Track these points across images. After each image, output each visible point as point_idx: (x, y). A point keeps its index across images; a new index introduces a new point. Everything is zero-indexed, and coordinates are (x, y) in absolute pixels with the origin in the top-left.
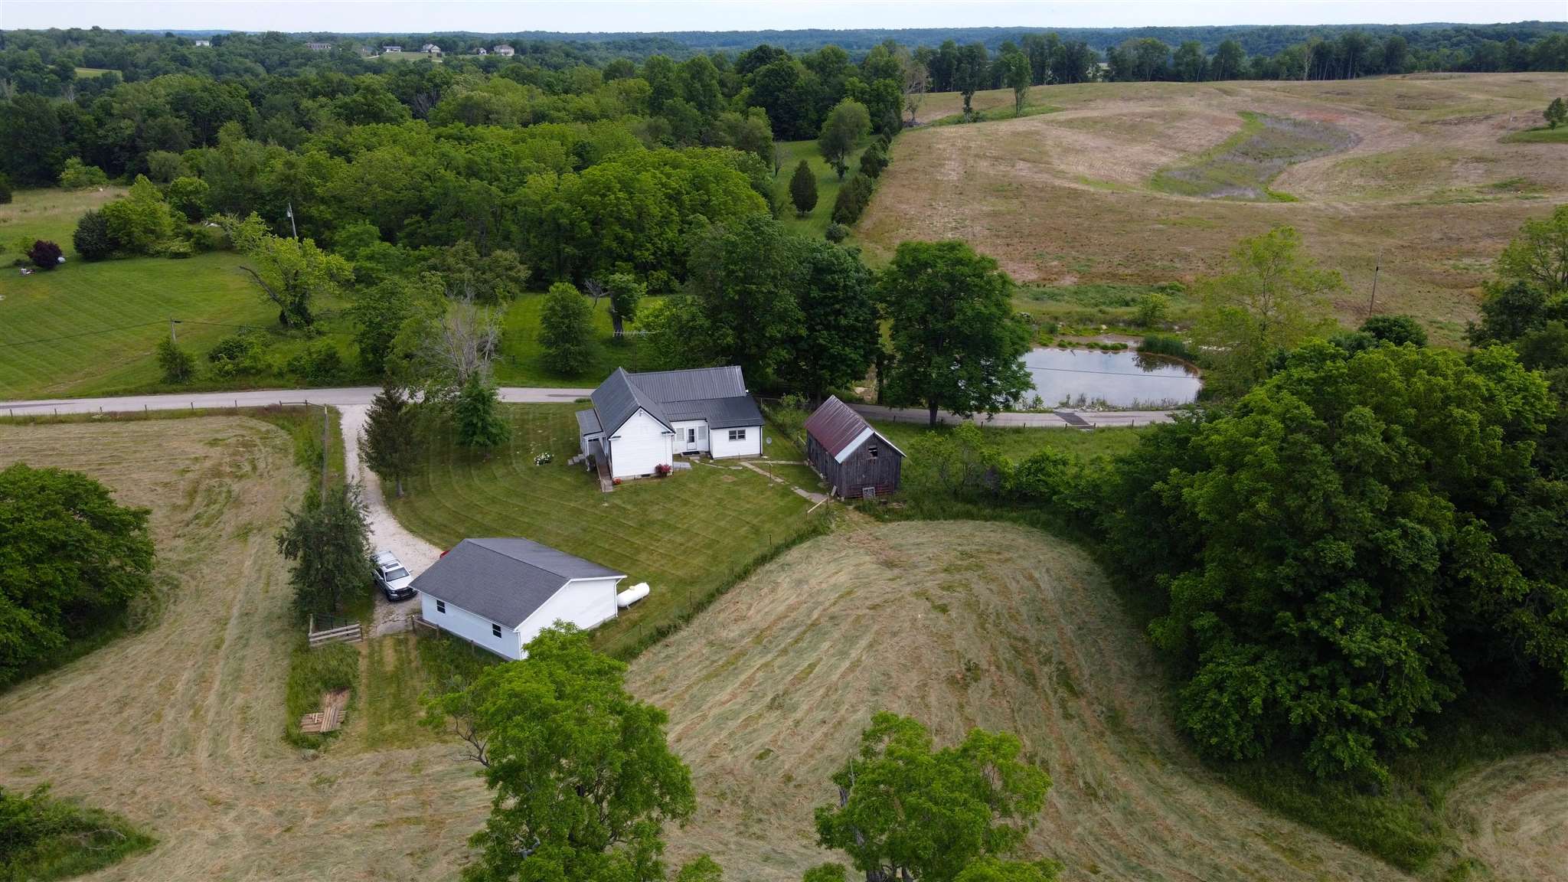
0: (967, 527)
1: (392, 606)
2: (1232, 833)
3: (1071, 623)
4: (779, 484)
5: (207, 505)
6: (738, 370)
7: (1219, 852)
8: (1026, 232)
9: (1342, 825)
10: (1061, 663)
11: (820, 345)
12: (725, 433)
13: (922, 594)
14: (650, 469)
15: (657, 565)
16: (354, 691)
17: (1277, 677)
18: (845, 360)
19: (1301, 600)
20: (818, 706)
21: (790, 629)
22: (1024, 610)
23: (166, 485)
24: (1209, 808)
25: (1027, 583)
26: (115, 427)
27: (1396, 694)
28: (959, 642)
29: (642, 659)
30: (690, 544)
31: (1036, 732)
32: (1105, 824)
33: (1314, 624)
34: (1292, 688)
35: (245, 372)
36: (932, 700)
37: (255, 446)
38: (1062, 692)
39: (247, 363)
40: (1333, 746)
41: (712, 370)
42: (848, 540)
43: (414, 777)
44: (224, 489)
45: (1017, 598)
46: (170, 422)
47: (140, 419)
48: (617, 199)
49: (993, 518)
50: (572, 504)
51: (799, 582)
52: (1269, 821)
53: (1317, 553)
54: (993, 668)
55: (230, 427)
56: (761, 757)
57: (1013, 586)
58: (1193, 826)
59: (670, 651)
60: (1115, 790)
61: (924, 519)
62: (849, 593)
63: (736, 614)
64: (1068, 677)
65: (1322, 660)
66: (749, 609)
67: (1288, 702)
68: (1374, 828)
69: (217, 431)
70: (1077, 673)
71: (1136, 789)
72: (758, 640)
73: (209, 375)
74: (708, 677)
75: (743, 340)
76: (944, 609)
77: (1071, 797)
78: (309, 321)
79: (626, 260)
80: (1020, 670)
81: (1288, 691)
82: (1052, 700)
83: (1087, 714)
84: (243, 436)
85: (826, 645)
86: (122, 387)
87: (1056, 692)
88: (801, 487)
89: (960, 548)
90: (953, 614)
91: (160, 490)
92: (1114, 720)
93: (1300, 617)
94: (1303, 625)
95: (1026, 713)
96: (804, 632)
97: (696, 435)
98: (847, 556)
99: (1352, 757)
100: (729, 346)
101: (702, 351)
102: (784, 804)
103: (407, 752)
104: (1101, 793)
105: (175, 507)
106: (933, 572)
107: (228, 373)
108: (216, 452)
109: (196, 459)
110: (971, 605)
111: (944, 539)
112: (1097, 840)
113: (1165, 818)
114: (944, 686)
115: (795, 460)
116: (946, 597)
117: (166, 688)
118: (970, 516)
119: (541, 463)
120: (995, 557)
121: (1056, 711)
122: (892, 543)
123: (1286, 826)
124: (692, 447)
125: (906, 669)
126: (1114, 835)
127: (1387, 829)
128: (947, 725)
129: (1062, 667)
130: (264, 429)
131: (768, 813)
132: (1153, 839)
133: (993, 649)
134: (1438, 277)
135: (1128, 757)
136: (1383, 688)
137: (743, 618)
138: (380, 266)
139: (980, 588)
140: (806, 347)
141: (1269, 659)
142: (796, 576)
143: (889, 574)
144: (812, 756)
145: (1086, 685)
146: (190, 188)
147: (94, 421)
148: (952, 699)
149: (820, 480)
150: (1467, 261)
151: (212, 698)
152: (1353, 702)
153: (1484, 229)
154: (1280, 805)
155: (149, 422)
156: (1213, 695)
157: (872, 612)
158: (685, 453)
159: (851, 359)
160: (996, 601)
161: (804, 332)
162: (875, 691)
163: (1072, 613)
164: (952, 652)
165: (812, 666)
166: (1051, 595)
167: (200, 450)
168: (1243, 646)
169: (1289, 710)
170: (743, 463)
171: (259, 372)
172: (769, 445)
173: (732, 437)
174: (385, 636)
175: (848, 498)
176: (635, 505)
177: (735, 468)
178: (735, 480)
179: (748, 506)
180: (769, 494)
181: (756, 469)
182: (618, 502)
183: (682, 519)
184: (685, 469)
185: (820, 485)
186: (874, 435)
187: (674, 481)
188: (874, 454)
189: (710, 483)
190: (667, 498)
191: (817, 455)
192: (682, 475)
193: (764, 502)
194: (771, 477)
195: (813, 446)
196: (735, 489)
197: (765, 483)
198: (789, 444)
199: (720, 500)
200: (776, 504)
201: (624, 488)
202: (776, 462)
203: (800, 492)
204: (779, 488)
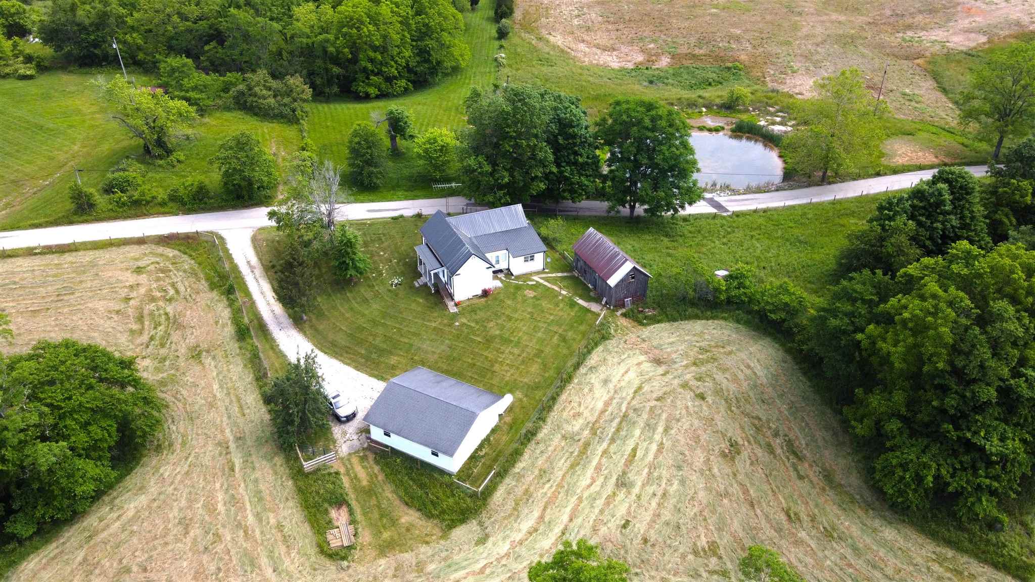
0: (698, 326)
1: (343, 426)
2: (919, 560)
3: (784, 404)
4: (564, 296)
5: (155, 328)
6: (519, 207)
7: (915, 574)
8: (627, 18)
9: (984, 552)
10: (786, 435)
11: (566, 177)
12: (521, 259)
13: (685, 385)
14: (480, 292)
15: (509, 374)
16: (349, 505)
17: (942, 462)
19: (959, 419)
20: (648, 483)
21: (611, 421)
22: (752, 395)
23: (118, 312)
24: (901, 542)
25: (748, 372)
26: (55, 259)
27: (1010, 471)
28: (720, 425)
29: (526, 456)
30: (524, 355)
31: (786, 491)
32: (843, 557)
33: (969, 435)
34: (951, 470)
35: (136, 203)
36: (715, 470)
37: (170, 271)
38: (793, 459)
39: (136, 195)
40: (973, 504)
42: (625, 342)
43: (420, 576)
44: (161, 312)
45: (745, 384)
46: (98, 253)
47: (70, 251)
48: (369, 31)
49: (713, 318)
50: (434, 325)
51: (606, 382)
52: (938, 549)
53: (973, 393)
54: (746, 443)
55: (145, 254)
56: (624, 526)
57: (741, 376)
58: (896, 556)
59: (542, 447)
60: (843, 532)
61: (669, 321)
62: (640, 388)
63: (572, 412)
64: (792, 445)
65: (967, 452)
66: (580, 405)
67: (949, 480)
68: (1002, 556)
69: (136, 259)
70: (797, 443)
71: (855, 531)
72: (594, 432)
73: (110, 207)
74: (572, 466)
75: (515, 178)
76: (702, 397)
77: (819, 539)
78: (169, 152)
79: (376, 75)
80: (762, 443)
81: (948, 472)
82: (788, 465)
83: (811, 474)
84: (158, 263)
85: (637, 432)
86: (43, 220)
87: (789, 460)
88: (581, 297)
89: (698, 345)
90: (709, 399)
91: (116, 318)
92: (828, 476)
93: (957, 428)
94: (960, 434)
95: (775, 477)
96: (621, 423)
97: (501, 259)
98: (629, 356)
99: (985, 510)
102: (648, 560)
103: (406, 555)
104: (835, 535)
105: (132, 332)
106: (686, 366)
107: (124, 204)
108: (143, 278)
109: (131, 287)
110: (718, 392)
111: (686, 338)
112: (841, 569)
113: (878, 551)
114: (720, 459)
115: (562, 272)
116: (702, 387)
117: (211, 509)
118: (697, 317)
119: (396, 285)
120: (722, 350)
121: (793, 474)
122: (655, 343)
123: (950, 553)
124: (501, 266)
125: (692, 449)
126: (850, 565)
127: (1011, 556)
128: (730, 490)
129: (787, 438)
130: (171, 255)
131: (640, 568)
132: (874, 567)
133: (742, 428)
134: (896, 50)
135: (844, 506)
136: (1004, 468)
137: (579, 414)
138: (203, 96)
139: (719, 377)
140: (555, 179)
141: (934, 449)
142: (602, 376)
143: (661, 370)
144: (654, 522)
145: (805, 452)
146: (13, 10)
147: (36, 254)
148: (728, 470)
149: (590, 290)
150: (910, 34)
151: (251, 519)
152: (986, 477)
153: (917, 6)
154: (944, 540)
155: (80, 253)
156: (899, 472)
157: (658, 403)
160: (733, 387)
162: (679, 468)
163: (782, 395)
164: (717, 432)
165: (634, 450)
166: (765, 381)
167: (131, 279)
168: (917, 440)
169: (948, 484)
170: (536, 278)
171: (148, 203)
172: (548, 262)
173: (526, 261)
174: (350, 454)
175: (615, 306)
176: (477, 323)
177: (530, 283)
178: (535, 294)
179: (552, 318)
180: (561, 305)
181: (546, 283)
182: (464, 320)
183: (512, 333)
184: (500, 288)
185: (592, 294)
186: (634, 267)
187: (496, 299)
188: (633, 278)
189: (520, 299)
190: (496, 315)
191: (585, 271)
192: (499, 293)
193: (561, 313)
194: (556, 288)
195: (581, 264)
196: (538, 302)
197: (557, 296)
198: (557, 255)
199: (531, 313)
200: (569, 314)
201: (463, 309)
202: (554, 275)
203: (581, 302)
204: (566, 300)
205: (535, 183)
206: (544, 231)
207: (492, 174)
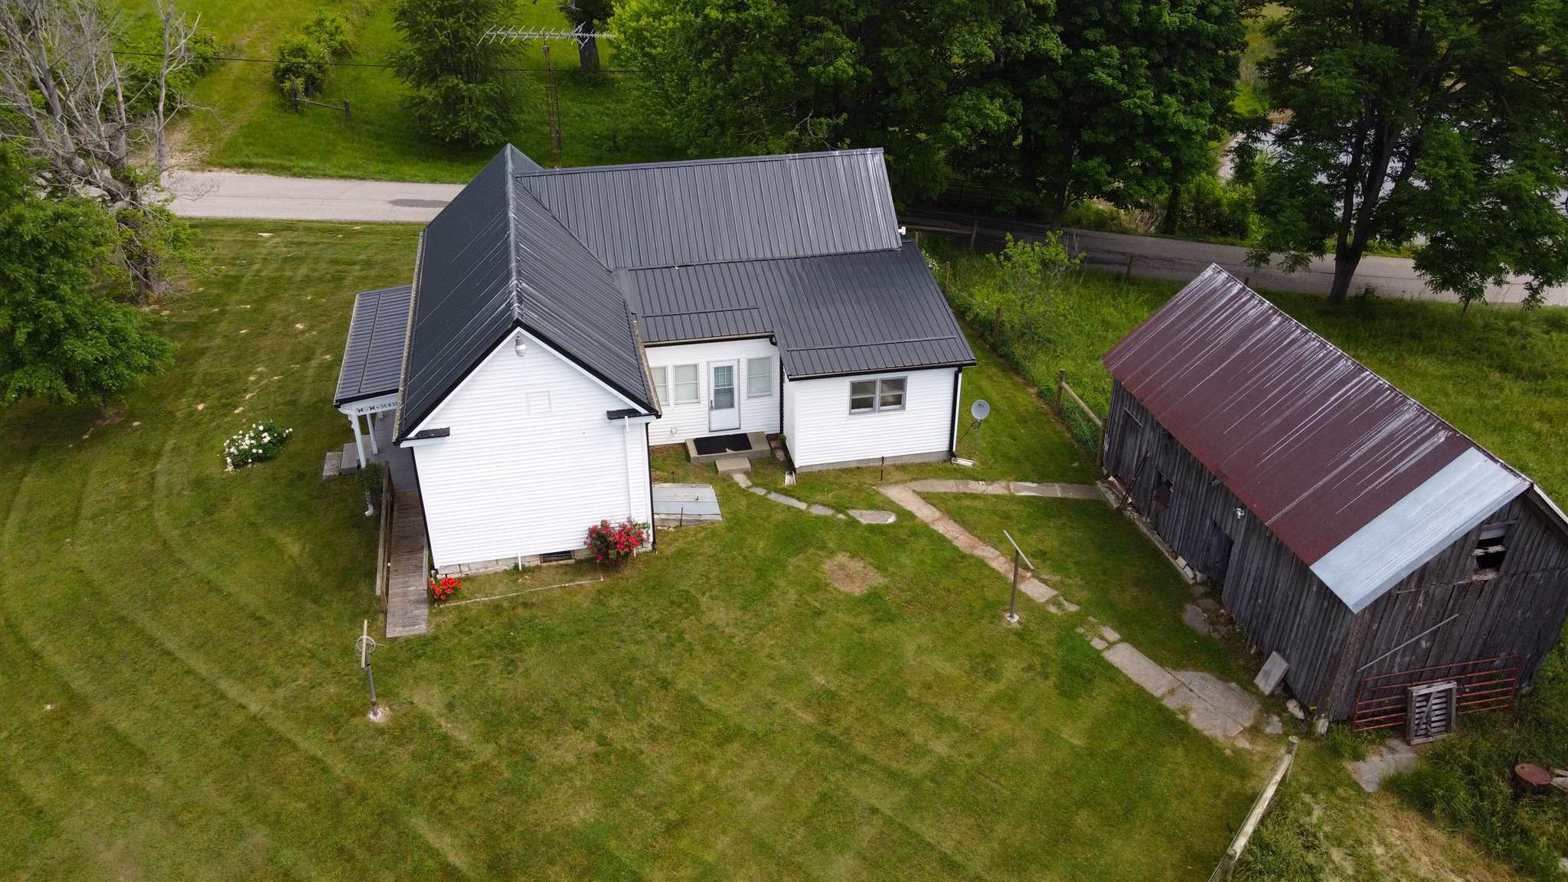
4: (1038, 613)
6: (873, 162)
11: (1100, 87)
12: (840, 390)
14: (572, 538)
18: (1160, 130)
41: (794, 162)
50: (257, 702)
75: (881, 68)
97: (741, 382)
100: (838, 84)
101: (762, 99)
115: (1042, 477)
119: (240, 461)
124: (724, 422)
140: (1053, 93)
149: (1183, 593)
158: (703, 445)
159: (1177, 129)
161: (1054, 46)
170: (902, 495)
172: (976, 424)
173: (861, 402)
175: (1344, 721)
176: (492, 725)
177: (866, 517)
178: (878, 580)
179: (941, 747)
180: (1011, 669)
181: (947, 528)
182: (428, 700)
183: (672, 829)
184: (700, 524)
185: (1194, 616)
186: (1526, 500)
187: (656, 585)
188: (1488, 562)
189: (786, 597)
190: (619, 685)
191: (1163, 484)
192: (683, 555)
193: (999, 726)
194: (999, 563)
195: (1142, 445)
196: (882, 634)
197: (993, 610)
198: (1027, 399)
199: (825, 701)
200: (1050, 738)
201: (463, 624)
202: (997, 488)
203: (1127, 659)
204: (1045, 638)
205: (968, 98)
206: (984, 299)
207: (786, 43)
